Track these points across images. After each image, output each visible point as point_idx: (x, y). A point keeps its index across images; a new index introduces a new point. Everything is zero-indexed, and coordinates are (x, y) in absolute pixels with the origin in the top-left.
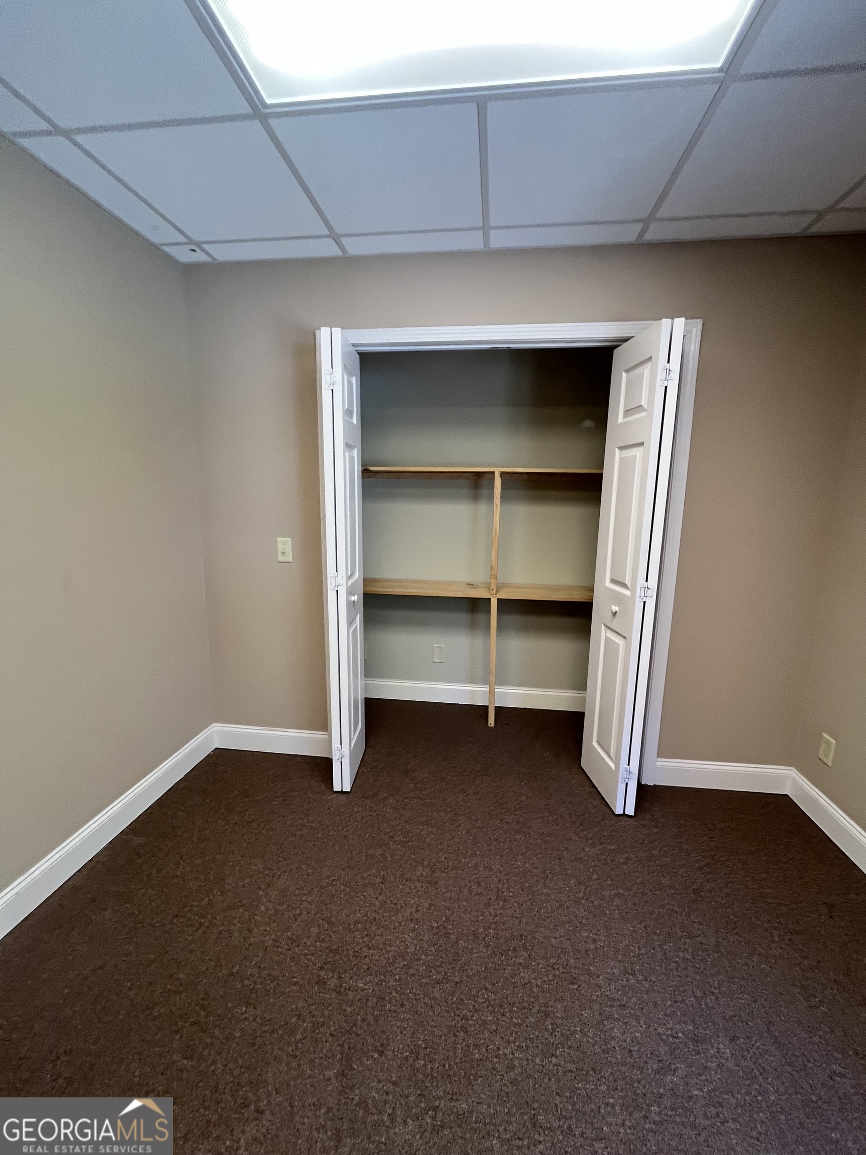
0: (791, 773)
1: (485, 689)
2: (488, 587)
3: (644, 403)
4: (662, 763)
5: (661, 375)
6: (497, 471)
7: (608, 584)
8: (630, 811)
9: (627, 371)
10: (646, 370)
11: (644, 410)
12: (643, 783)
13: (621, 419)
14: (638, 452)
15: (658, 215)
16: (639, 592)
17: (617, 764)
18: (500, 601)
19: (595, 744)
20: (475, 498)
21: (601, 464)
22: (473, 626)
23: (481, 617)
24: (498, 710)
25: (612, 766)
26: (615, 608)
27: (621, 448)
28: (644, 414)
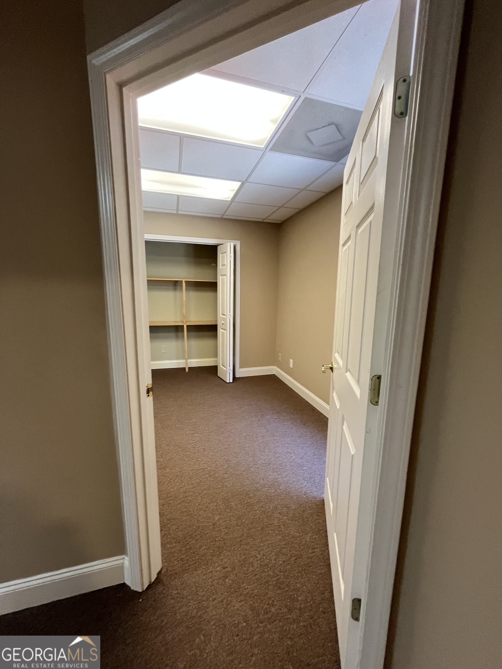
0: (275, 368)
1: (184, 361)
2: (183, 322)
3: (225, 264)
4: (241, 370)
5: (229, 257)
6: (184, 280)
7: (221, 316)
8: (231, 381)
9: (221, 253)
10: (225, 255)
11: (225, 266)
12: (236, 376)
13: (221, 267)
14: (225, 277)
15: (225, 214)
16: (228, 316)
17: (226, 368)
18: (187, 326)
19: (221, 366)
20: (175, 290)
21: (217, 279)
22: (177, 337)
23: (180, 334)
24: (189, 368)
25: (225, 369)
26: (223, 322)
27: (222, 275)
28: (225, 267)
